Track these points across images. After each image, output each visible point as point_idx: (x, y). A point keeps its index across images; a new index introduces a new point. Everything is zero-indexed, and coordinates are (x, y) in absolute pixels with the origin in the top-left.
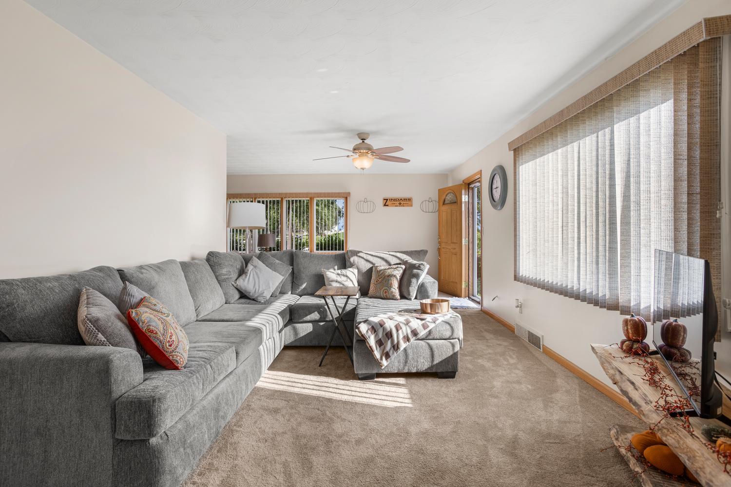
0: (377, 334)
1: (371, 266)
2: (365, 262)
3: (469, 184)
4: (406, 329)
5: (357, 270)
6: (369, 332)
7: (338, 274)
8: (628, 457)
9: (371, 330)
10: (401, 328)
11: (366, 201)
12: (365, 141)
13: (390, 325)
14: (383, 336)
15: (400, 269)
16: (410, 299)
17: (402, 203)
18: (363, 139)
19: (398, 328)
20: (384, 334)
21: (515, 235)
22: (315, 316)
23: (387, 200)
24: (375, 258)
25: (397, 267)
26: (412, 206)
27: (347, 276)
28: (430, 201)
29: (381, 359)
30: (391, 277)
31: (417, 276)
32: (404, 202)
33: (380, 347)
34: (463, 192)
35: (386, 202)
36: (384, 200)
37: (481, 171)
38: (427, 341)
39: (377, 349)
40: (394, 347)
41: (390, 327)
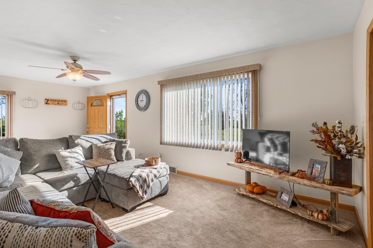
0: (139, 182)
1: (91, 144)
2: (85, 141)
3: (111, 96)
4: (152, 175)
5: (81, 149)
6: (136, 182)
7: (70, 152)
8: (248, 194)
9: (136, 180)
10: (149, 176)
11: (29, 99)
12: (76, 62)
13: (144, 175)
14: (142, 182)
15: (114, 144)
16: (123, 161)
17: (60, 103)
18: (75, 61)
19: (148, 176)
20: (143, 181)
21: (161, 124)
22: (71, 184)
23: (48, 100)
24: (91, 139)
25: (111, 144)
26: (66, 105)
27: (77, 153)
28: (79, 103)
29: (143, 195)
30: (110, 149)
31: (125, 147)
32: (61, 103)
33: (141, 189)
34: (108, 100)
35: (47, 102)
36: (46, 100)
37: (127, 90)
38: (158, 179)
39: (140, 191)
40: (148, 187)
41: (144, 176)
